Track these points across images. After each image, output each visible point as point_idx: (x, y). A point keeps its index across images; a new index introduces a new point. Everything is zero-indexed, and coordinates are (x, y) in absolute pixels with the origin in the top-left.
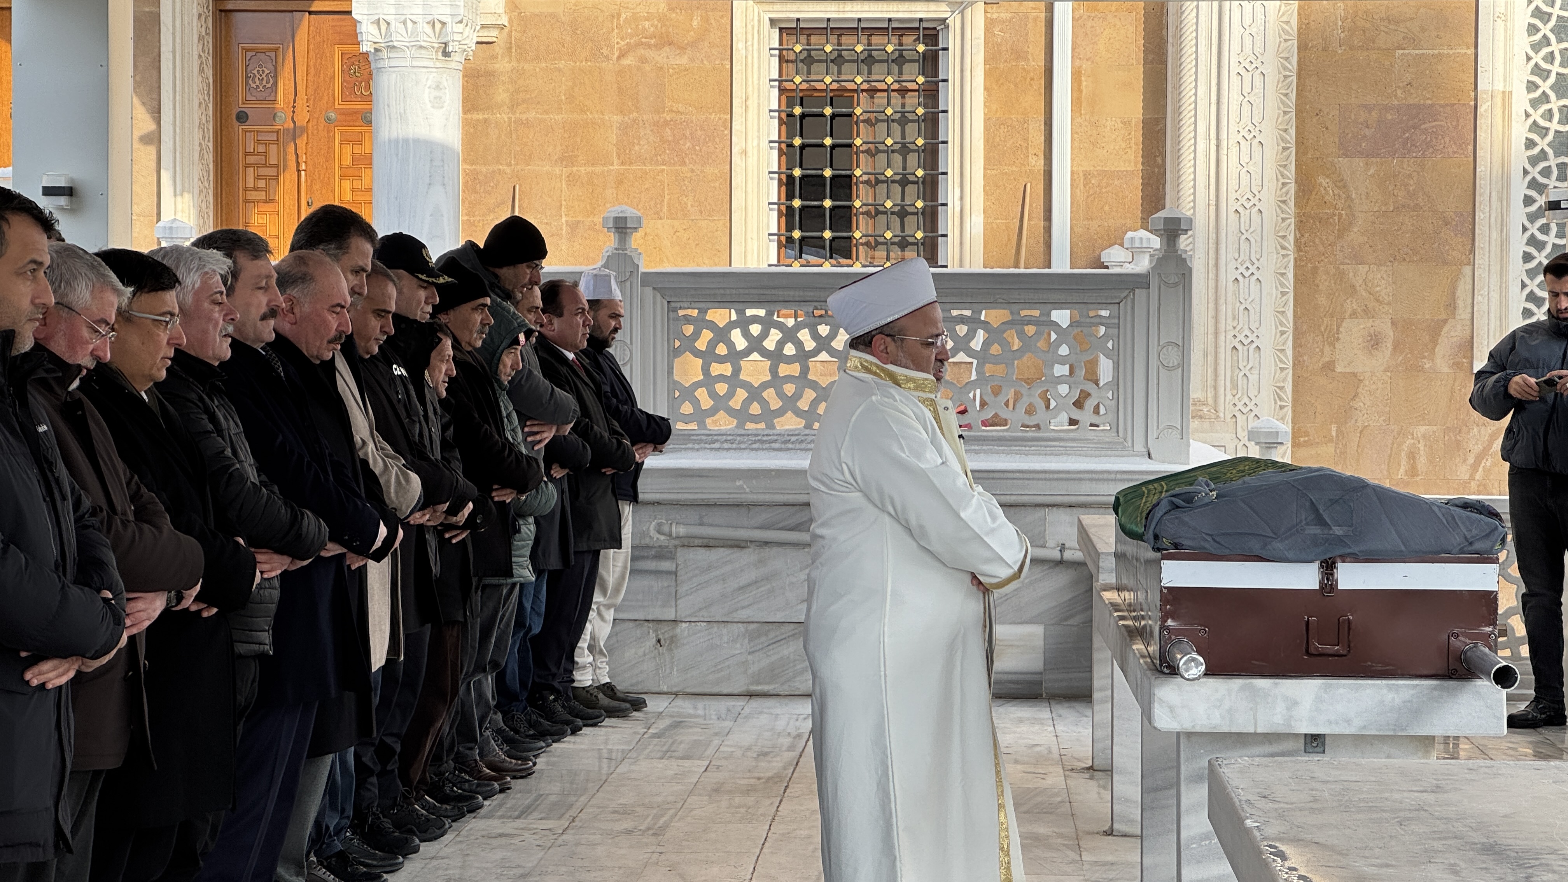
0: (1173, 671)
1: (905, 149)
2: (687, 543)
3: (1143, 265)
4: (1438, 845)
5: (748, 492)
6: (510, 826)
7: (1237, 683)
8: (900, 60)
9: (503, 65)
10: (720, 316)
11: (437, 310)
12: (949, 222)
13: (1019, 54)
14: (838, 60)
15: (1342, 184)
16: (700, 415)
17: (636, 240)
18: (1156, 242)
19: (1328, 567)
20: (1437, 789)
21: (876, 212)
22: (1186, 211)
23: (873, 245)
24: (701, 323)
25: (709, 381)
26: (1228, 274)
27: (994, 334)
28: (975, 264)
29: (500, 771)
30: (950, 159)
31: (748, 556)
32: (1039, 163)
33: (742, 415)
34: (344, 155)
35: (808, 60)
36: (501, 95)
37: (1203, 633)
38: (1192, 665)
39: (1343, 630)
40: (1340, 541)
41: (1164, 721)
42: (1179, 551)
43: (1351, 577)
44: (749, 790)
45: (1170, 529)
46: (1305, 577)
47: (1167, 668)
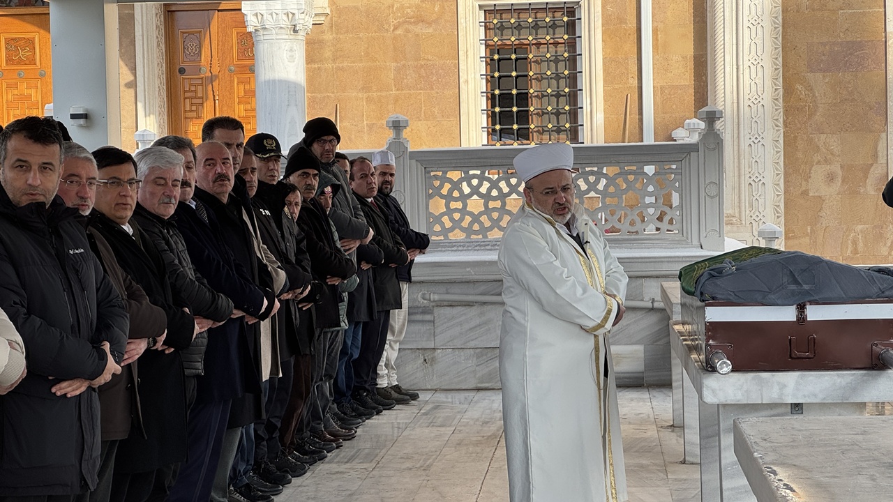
0: (714, 370)
1: (558, 77)
2: (440, 304)
3: (695, 139)
4: (864, 464)
5: (472, 274)
6: (342, 468)
7: (750, 375)
8: (554, 26)
9: (328, 37)
10: (455, 175)
12: (584, 118)
13: (622, 20)
14: (519, 27)
15: (810, 88)
16: (445, 232)
17: (406, 134)
18: (702, 125)
19: (801, 308)
20: (864, 433)
21: (542, 113)
22: (719, 107)
23: (542, 131)
24: (444, 180)
25: (449, 212)
26: (745, 143)
27: (611, 181)
28: (600, 141)
29: (336, 436)
30: (584, 82)
31: (473, 312)
32: (635, 82)
33: (469, 231)
34: (239, 90)
35: (502, 28)
36: (328, 53)
37: (731, 347)
38: (724, 366)
39: (811, 344)
40: (807, 293)
41: (709, 398)
42: (715, 301)
43: (816, 313)
44: (478, 443)
45: (710, 289)
46: (787, 314)
47: (710, 368)
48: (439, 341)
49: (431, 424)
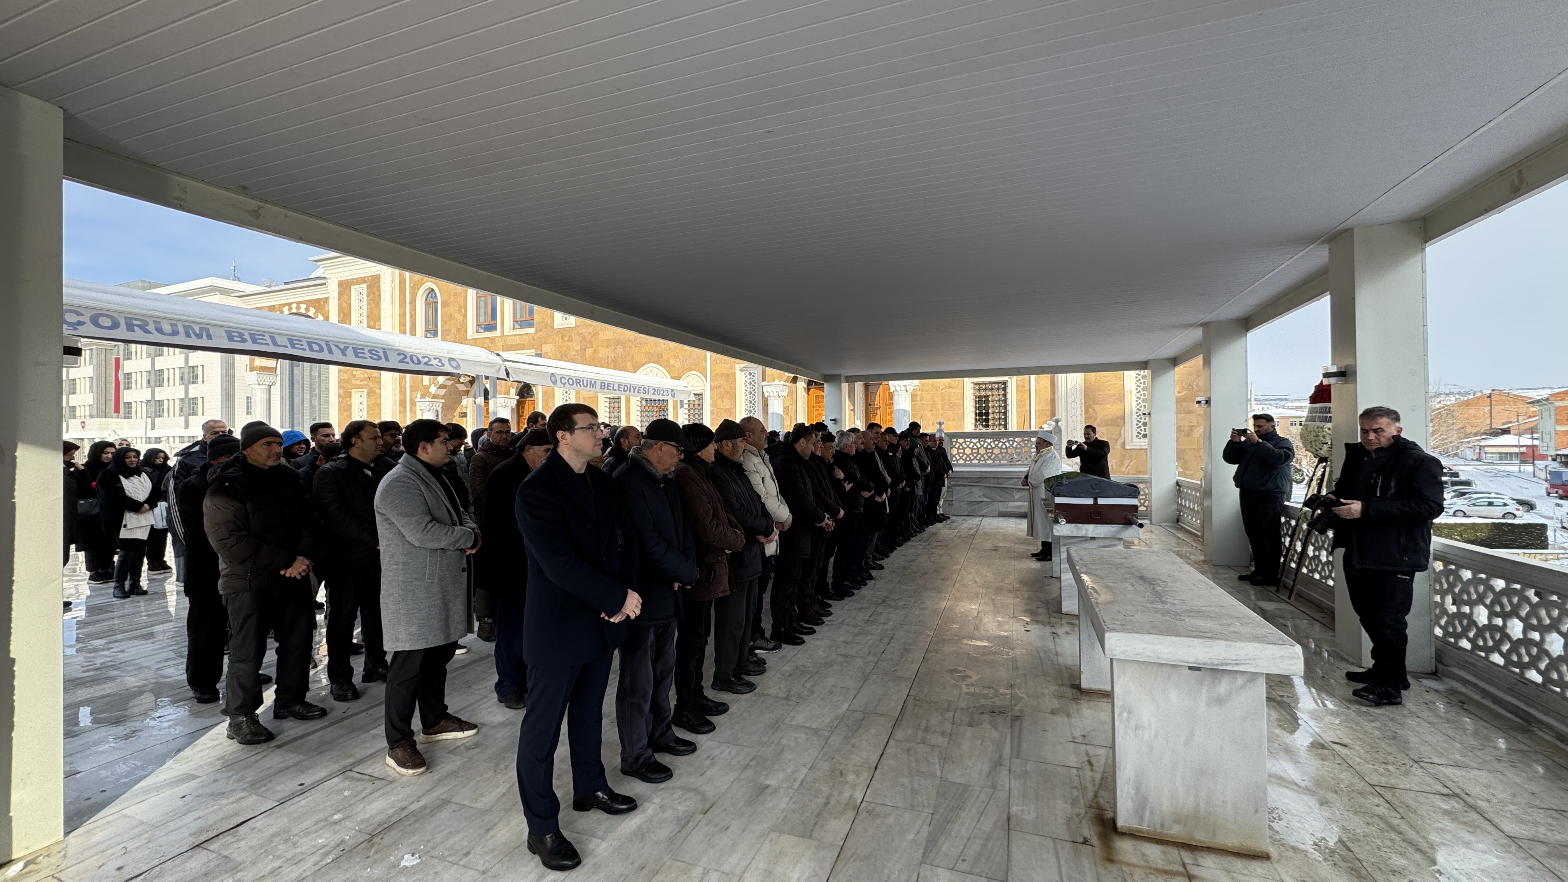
0: (1058, 522)
1: (1000, 406)
4: (1127, 576)
5: (966, 475)
7: (1073, 525)
8: (998, 389)
10: (961, 441)
11: (899, 441)
12: (1009, 420)
13: (1023, 386)
14: (986, 389)
15: (1094, 410)
17: (943, 426)
18: (1054, 423)
19: (1095, 500)
20: (1125, 558)
21: (994, 419)
22: (1060, 417)
23: (994, 425)
24: (957, 442)
26: (1070, 430)
27: (1019, 443)
28: (1015, 429)
30: (1009, 408)
31: (967, 488)
32: (1028, 408)
33: (965, 460)
35: (979, 390)
37: (1065, 513)
38: (1063, 521)
39: (1099, 513)
40: (1098, 493)
41: (1056, 533)
42: (1059, 496)
43: (1101, 501)
44: (966, 537)
45: (1056, 491)
46: (1090, 501)
47: (1057, 521)
48: (954, 498)
49: (950, 529)
